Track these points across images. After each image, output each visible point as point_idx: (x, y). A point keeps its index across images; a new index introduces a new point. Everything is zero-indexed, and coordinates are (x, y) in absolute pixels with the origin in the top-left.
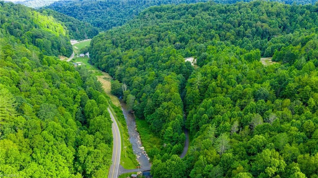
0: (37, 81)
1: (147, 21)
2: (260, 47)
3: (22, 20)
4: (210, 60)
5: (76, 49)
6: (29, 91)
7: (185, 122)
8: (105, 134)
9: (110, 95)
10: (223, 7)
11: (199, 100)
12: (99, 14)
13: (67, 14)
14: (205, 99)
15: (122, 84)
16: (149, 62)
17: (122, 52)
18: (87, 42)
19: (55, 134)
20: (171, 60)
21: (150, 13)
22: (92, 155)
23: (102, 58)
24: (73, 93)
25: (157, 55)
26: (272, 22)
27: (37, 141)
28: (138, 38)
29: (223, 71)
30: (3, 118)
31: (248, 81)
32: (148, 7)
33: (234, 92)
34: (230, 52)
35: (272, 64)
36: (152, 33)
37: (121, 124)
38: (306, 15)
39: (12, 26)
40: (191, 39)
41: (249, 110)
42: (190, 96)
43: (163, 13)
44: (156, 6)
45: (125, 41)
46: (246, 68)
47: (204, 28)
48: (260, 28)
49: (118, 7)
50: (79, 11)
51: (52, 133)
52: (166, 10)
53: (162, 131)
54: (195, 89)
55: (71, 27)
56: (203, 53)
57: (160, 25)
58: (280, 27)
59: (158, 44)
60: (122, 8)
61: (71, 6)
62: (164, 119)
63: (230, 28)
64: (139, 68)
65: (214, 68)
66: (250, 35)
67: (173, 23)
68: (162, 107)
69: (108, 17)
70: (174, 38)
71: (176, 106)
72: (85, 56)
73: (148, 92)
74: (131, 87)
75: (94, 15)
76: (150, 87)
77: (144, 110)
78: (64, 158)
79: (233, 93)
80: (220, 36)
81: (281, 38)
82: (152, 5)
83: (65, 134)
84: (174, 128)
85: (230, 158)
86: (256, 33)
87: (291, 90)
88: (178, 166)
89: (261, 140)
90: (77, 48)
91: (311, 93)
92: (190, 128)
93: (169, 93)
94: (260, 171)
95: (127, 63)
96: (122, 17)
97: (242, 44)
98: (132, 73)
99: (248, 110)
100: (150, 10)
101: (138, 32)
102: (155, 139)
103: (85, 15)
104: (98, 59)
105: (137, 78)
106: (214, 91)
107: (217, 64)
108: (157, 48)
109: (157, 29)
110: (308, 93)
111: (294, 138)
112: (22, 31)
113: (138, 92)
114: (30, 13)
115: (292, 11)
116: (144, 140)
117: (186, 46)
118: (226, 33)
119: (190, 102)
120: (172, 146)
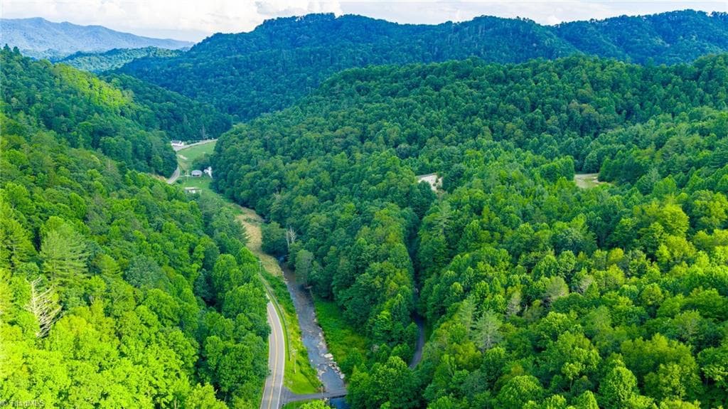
0: (121, 216)
1: (338, 101)
2: (575, 152)
3: (68, 98)
4: (470, 177)
5: (183, 159)
6: (107, 232)
7: (418, 303)
8: (255, 320)
9: (259, 254)
10: (499, 69)
11: (446, 257)
12: (231, 86)
13: (162, 86)
14: (457, 254)
15: (285, 229)
16: (342, 184)
17: (285, 164)
18: (207, 146)
19: (161, 312)
20: (389, 179)
21: (344, 83)
22: (232, 354)
23: (240, 177)
24: (189, 242)
25: (360, 170)
26: (603, 101)
27: (129, 323)
28: (318, 135)
29: (494, 199)
30: (64, 280)
31: (544, 217)
32: (339, 70)
33: (516, 238)
34: (511, 161)
35: (597, 186)
36: (349, 125)
37: (284, 311)
38: (674, 87)
39: (50, 110)
40: (430, 138)
41: (543, 272)
42: (427, 249)
43: (372, 83)
44: (357, 68)
45: (290, 142)
46: (542, 194)
47: (459, 113)
48: (577, 113)
49: (274, 70)
50: (188, 78)
51: (155, 310)
52: (380, 77)
53: (370, 320)
54: (437, 235)
55: (173, 113)
56: (456, 165)
57: (365, 108)
58: (619, 113)
59: (360, 148)
60: (282, 74)
61: (169, 69)
62: (374, 297)
63: (515, 114)
64: (322, 198)
65: (476, 192)
66: (556, 127)
67: (394, 104)
68: (370, 272)
69: (252, 92)
70: (394, 136)
71: (399, 270)
72: (203, 176)
73: (341, 243)
74: (304, 236)
75: (220, 89)
76: (345, 234)
77: (333, 280)
78: (180, 357)
79: (513, 242)
80: (493, 131)
81: (620, 134)
82: (348, 67)
83: (179, 315)
84: (395, 312)
85: (500, 357)
86: (568, 123)
87: (625, 233)
88: (402, 378)
89: (560, 321)
90: (185, 158)
91: (663, 236)
92: (428, 313)
93: (384, 244)
94: (553, 373)
95: (296, 188)
96: (283, 92)
97: (538, 146)
98: (306, 208)
99: (540, 272)
100: (345, 77)
101: (319, 123)
102: (355, 338)
103: (201, 89)
104: (232, 180)
105: (318, 216)
106: (476, 238)
107: (482, 185)
108: (358, 156)
109: (360, 117)
110: (657, 237)
111: (624, 317)
112: (71, 121)
113: (319, 246)
114: (84, 84)
115: (645, 78)
116: (332, 340)
117: (420, 151)
118: (506, 124)
119: (427, 262)
120: (389, 349)
